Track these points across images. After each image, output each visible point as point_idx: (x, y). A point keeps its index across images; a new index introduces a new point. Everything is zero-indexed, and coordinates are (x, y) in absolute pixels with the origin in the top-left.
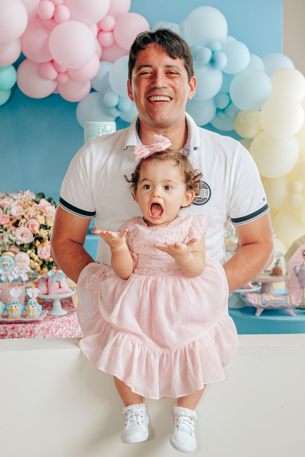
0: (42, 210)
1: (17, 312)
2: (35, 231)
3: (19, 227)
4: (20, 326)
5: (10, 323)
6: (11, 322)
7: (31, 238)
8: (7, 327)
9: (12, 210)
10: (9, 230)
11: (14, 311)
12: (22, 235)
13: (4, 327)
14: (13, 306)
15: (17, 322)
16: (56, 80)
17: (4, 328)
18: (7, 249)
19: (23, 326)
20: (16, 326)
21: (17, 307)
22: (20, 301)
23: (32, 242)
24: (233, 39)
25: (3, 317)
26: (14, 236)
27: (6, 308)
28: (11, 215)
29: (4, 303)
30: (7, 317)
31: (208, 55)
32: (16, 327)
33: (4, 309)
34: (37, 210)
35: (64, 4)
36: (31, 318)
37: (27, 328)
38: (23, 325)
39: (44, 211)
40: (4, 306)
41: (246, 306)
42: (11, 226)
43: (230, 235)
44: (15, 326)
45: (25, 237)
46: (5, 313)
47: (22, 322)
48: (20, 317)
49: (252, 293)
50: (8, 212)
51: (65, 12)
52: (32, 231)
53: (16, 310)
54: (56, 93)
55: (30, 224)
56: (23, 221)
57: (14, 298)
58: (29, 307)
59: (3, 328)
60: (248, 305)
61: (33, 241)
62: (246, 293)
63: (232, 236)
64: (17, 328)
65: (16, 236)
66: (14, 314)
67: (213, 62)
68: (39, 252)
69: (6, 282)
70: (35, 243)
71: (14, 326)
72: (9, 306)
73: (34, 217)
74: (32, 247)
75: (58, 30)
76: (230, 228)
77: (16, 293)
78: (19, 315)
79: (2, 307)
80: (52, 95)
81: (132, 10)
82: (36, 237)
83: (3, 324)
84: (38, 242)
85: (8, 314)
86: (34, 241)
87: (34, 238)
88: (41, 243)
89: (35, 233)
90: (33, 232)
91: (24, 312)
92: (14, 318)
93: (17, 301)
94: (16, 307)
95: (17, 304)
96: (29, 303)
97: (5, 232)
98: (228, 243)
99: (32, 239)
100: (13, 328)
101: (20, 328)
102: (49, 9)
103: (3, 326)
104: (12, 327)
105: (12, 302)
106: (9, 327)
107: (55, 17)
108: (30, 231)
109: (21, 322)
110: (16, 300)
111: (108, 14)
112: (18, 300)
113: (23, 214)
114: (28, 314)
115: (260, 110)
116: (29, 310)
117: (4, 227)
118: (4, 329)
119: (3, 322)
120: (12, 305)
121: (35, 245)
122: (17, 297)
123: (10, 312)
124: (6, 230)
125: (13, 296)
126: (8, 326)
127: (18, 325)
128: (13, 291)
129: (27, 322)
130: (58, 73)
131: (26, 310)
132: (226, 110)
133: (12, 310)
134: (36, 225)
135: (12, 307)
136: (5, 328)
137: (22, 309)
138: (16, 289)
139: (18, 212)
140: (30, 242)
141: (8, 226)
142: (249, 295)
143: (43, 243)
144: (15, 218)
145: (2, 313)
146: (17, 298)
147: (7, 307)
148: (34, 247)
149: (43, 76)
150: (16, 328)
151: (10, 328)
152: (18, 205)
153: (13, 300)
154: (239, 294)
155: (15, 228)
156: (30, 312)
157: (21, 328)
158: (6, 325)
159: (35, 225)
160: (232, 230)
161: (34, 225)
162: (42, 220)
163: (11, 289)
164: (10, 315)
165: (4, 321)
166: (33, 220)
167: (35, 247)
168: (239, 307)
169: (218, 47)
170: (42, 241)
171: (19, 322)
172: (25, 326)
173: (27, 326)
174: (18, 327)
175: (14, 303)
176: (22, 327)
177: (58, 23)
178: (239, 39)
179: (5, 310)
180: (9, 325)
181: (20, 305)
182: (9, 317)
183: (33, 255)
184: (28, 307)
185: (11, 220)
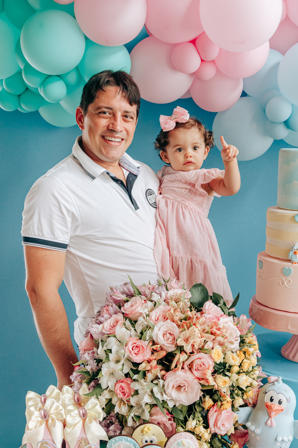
0: (214, 330)
2: (205, 380)
3: (172, 370)
7: (197, 394)
9: (156, 329)
10: (150, 376)
12: (179, 387)
18: (147, 416)
26: (163, 391)
28: (154, 343)
34: (204, 330)
39: (218, 332)
42: (155, 367)
50: (148, 334)
52: (199, 379)
55: (196, 364)
56: (181, 357)
65: (167, 392)
68: (211, 422)
70: (204, 403)
84: (208, 402)
86: (201, 398)
87: (202, 394)
88: (215, 401)
90: (202, 382)
97: (142, 381)
99: (199, 395)
108: (196, 381)
113: (180, 342)
117: (141, 368)
121: (203, 406)
124: (144, 375)
134: (206, 364)
139: (168, 335)
141: (148, 368)
143: (219, 403)
144: (162, 349)
148: (200, 413)
152: (165, 318)
155: (163, 372)
159: (204, 365)
161: (202, 365)
162: (218, 355)
166: (202, 355)
170: (216, 397)
183: (201, 430)
185: (153, 352)
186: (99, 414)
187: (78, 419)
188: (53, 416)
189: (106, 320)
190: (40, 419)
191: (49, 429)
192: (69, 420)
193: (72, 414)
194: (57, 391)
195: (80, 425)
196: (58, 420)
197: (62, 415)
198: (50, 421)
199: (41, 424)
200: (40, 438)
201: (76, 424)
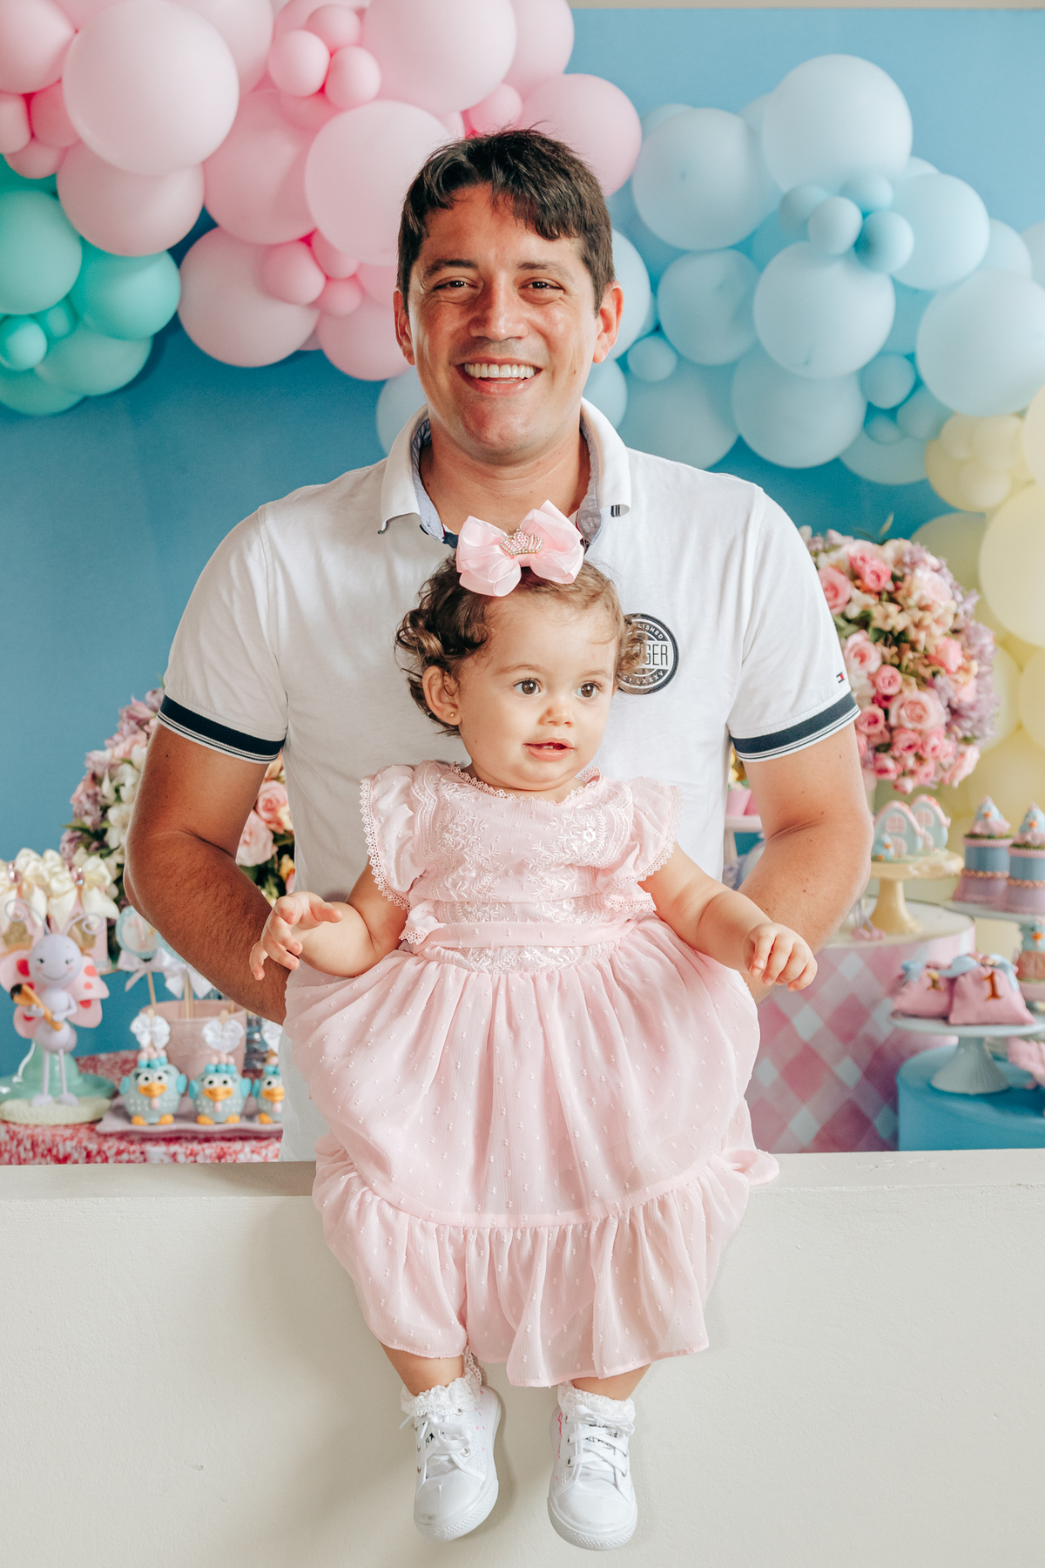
1: (228, 1102)
2: (279, 823)
4: (243, 1147)
5: (208, 1139)
6: (209, 1136)
7: (265, 846)
8: (201, 1153)
11: (221, 1096)
13: (189, 1152)
14: (217, 1080)
15: (228, 1135)
16: (315, 304)
17: (191, 1154)
19: (254, 1149)
20: (229, 1148)
21: (230, 1083)
22: (236, 1064)
23: (266, 863)
24: (927, 169)
25: (178, 1116)
27: (188, 1087)
29: (181, 1072)
30: (193, 1116)
31: (849, 222)
32: (231, 1151)
33: (182, 1090)
35: (360, 43)
36: (276, 1122)
37: (266, 1155)
38: (254, 1143)
40: (183, 1080)
41: (1003, 1086)
43: (931, 843)
44: (226, 1150)
45: (245, 842)
46: (188, 1105)
47: (248, 1135)
48: (237, 1118)
49: (1026, 1038)
51: (365, 72)
52: (269, 822)
53: (228, 1093)
54: (309, 348)
55: (264, 800)
57: (218, 1053)
58: (269, 1083)
59: (187, 1157)
60: (1012, 1081)
61: (273, 857)
62: (1006, 1040)
63: (936, 846)
64: (234, 1157)
66: (219, 1106)
67: (865, 246)
69: (183, 997)
70: (280, 865)
71: (222, 1149)
72: (203, 1080)
73: (274, 775)
74: (267, 880)
75: (339, 131)
76: (933, 819)
77: (222, 1037)
78: (234, 1110)
79: (177, 1082)
80: (297, 356)
81: (575, 65)
82: (282, 843)
83: (183, 1141)
85: (196, 1107)
86: (276, 858)
87: (275, 849)
89: (281, 832)
90: (273, 826)
91: (253, 1101)
92: (217, 1123)
93: (227, 1065)
94: (225, 1082)
95: (227, 1072)
96: (269, 1068)
98: (926, 868)
99: (270, 851)
100: (222, 1153)
101: (246, 1156)
102: (311, 59)
103: (187, 1148)
104: (218, 1150)
105: (212, 1068)
106: (208, 1152)
107: (327, 89)
108: (263, 824)
109: (244, 1136)
110: (224, 1058)
111: (507, 80)
112: (232, 1060)
114: (265, 1108)
115: (1021, 415)
116: (270, 1094)
118: (192, 1158)
119: (183, 1135)
120: (210, 1078)
121: (279, 870)
122: (227, 1051)
123: (204, 1103)
125: (215, 1047)
126: (203, 1150)
127: (237, 1145)
128: (212, 1029)
129: (264, 1136)
130: (328, 278)
131: (257, 1094)
132: (900, 414)
133: (212, 1094)
134: (282, 801)
135: (211, 1082)
136: (193, 1154)
137: (246, 1090)
138: (223, 1023)
140: (260, 861)
142: (1022, 1046)
145: (175, 1103)
146: (230, 1054)
147: (196, 1086)
148: (271, 881)
149: (274, 291)
150: (230, 1155)
151: (210, 1157)
153: (215, 1060)
154: (980, 1041)
156: (273, 1102)
157: (249, 1155)
158: (195, 1146)
159: (278, 801)
160: (939, 824)
161: (275, 802)
163: (206, 1023)
164: (207, 1111)
165: (186, 1131)
166: (274, 784)
167: (276, 880)
168: (980, 1089)
169: (883, 195)
171: (238, 1134)
172: (261, 1148)
173: (266, 1147)
174: (236, 1152)
175: (217, 1071)
176: (253, 1152)
177: (336, 110)
178: (945, 168)
179: (183, 1095)
180: (206, 1145)
181: (238, 1076)
182: (202, 1119)
184: (266, 1082)
186: (104, 878)
187: (69, 885)
188: (31, 880)
189: (117, 744)
190: (8, 883)
191: (23, 897)
192: (55, 885)
193: (61, 877)
194: (34, 855)
195: (73, 895)
196: (38, 886)
197: (42, 878)
198: (25, 887)
199: (10, 889)
200: (11, 909)
201: (66, 893)
